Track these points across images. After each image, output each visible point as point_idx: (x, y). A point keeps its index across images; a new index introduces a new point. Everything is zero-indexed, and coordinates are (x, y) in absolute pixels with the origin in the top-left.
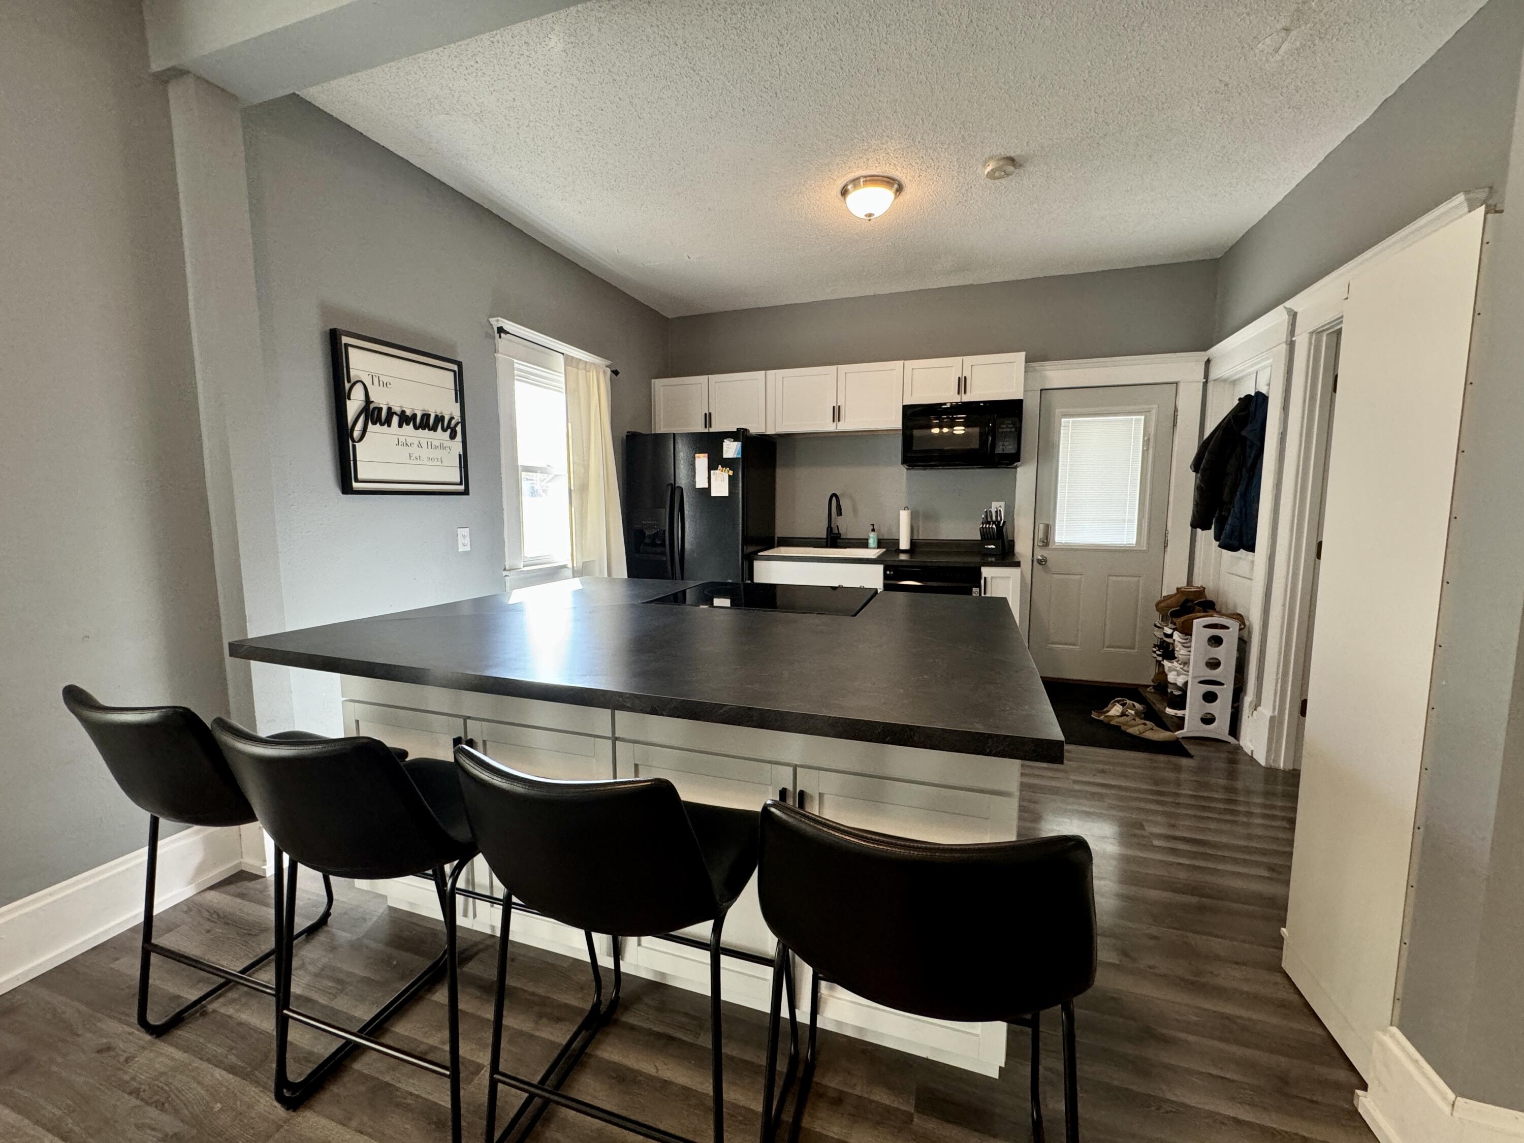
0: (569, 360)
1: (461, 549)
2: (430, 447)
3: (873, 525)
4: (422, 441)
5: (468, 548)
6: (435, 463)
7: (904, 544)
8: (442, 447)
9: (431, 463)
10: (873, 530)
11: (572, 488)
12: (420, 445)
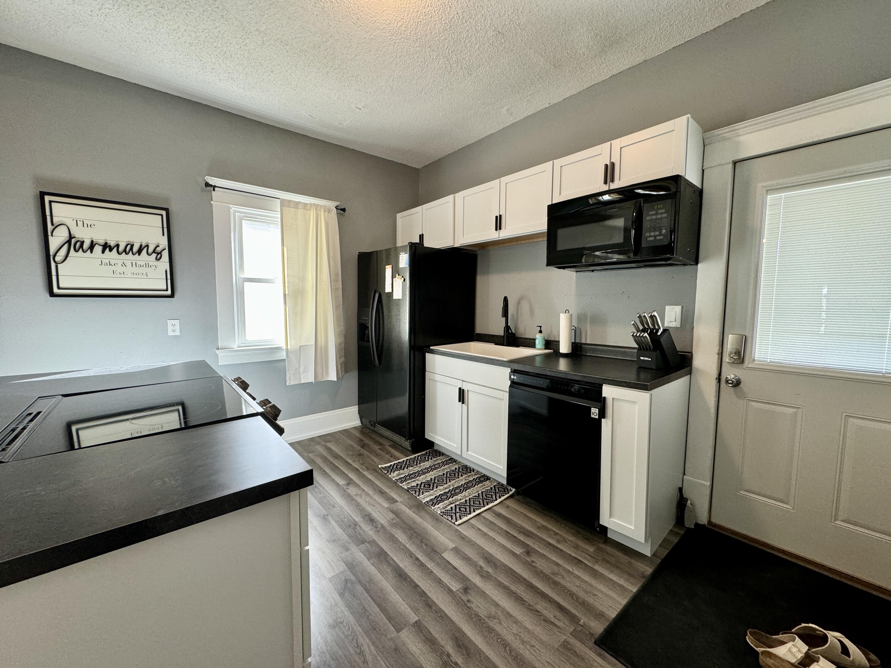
0: (284, 203)
1: (170, 333)
2: (134, 266)
3: (541, 327)
4: (125, 262)
5: (178, 333)
6: (140, 276)
7: (564, 348)
8: (147, 265)
9: (135, 276)
10: (541, 332)
11: (287, 293)
12: (124, 265)
